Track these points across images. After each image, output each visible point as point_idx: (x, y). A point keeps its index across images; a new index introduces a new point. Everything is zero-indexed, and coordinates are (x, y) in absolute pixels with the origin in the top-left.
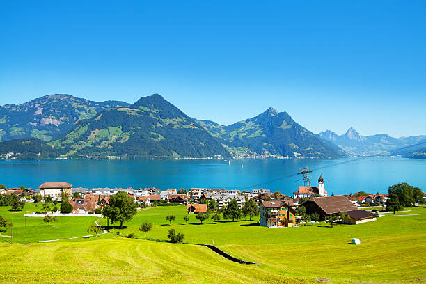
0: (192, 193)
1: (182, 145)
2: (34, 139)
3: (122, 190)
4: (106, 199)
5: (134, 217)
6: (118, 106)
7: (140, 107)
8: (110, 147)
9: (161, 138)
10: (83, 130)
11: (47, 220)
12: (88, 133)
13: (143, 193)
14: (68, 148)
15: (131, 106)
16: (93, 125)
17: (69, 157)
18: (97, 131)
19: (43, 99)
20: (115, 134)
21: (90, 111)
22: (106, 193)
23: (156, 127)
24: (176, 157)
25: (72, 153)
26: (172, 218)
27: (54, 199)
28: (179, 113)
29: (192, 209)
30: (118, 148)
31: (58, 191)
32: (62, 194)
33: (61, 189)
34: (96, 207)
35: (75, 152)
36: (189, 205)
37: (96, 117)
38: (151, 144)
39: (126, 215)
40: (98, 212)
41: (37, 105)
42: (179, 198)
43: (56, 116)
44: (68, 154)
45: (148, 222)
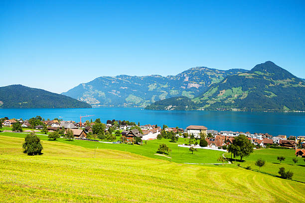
0: (300, 140)
1: (291, 101)
2: (183, 97)
3: (242, 134)
4: (230, 140)
5: (251, 154)
6: (239, 72)
7: (256, 72)
8: (233, 102)
9: (273, 95)
10: (214, 90)
11: (191, 150)
12: (218, 93)
13: (258, 137)
14: (205, 103)
15: (249, 72)
16: (221, 86)
17: (205, 109)
18: (224, 91)
19: (189, 71)
20: (237, 92)
21: (219, 77)
22: (231, 135)
23: (269, 87)
24: (286, 110)
25: (207, 106)
26: (282, 159)
27: (195, 137)
28: (289, 75)
29: (300, 153)
30: (239, 103)
31: (199, 132)
32: (201, 133)
33: (200, 130)
34: (223, 145)
35: (209, 105)
36: (297, 150)
37: (223, 81)
38: (265, 100)
39: (245, 152)
40: (224, 148)
41: (185, 75)
42: (289, 143)
43: (197, 82)
44: (204, 107)
45: (263, 160)
